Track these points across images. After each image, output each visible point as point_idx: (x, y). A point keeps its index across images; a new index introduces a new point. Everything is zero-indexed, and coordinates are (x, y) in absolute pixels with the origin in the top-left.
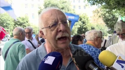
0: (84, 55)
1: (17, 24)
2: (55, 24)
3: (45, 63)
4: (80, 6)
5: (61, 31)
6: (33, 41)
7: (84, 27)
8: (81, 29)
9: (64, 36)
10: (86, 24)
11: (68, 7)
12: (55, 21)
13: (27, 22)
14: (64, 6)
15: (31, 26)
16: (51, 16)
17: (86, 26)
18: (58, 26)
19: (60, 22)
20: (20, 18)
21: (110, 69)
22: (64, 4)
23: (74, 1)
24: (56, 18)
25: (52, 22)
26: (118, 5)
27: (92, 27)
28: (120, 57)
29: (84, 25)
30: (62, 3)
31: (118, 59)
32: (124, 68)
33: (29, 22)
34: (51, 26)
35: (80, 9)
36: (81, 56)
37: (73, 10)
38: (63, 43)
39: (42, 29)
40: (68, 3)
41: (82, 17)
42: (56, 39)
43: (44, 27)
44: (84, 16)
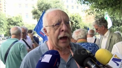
0: (82, 54)
1: (11, 24)
2: (59, 24)
3: (41, 61)
4: (73, 6)
5: (63, 31)
6: (27, 40)
7: (77, 26)
8: (74, 28)
9: (65, 35)
10: (79, 23)
11: (61, 7)
12: (59, 21)
13: (21, 22)
14: (57, 5)
15: (25, 25)
16: (56, 16)
17: (79, 25)
18: (61, 26)
19: (63, 23)
20: (13, 17)
21: (106, 66)
22: (57, 3)
23: (67, 1)
24: (60, 18)
25: (56, 21)
26: (107, 5)
27: (84, 26)
28: (116, 56)
29: (77, 24)
30: (55, 2)
31: (113, 57)
32: (119, 66)
33: (22, 22)
34: (54, 25)
35: (73, 8)
36: (79, 54)
37: (66, 10)
38: (64, 43)
39: (46, 27)
40: (61, 3)
41: (75, 17)
42: (58, 38)
43: (48, 25)
44: (76, 16)
